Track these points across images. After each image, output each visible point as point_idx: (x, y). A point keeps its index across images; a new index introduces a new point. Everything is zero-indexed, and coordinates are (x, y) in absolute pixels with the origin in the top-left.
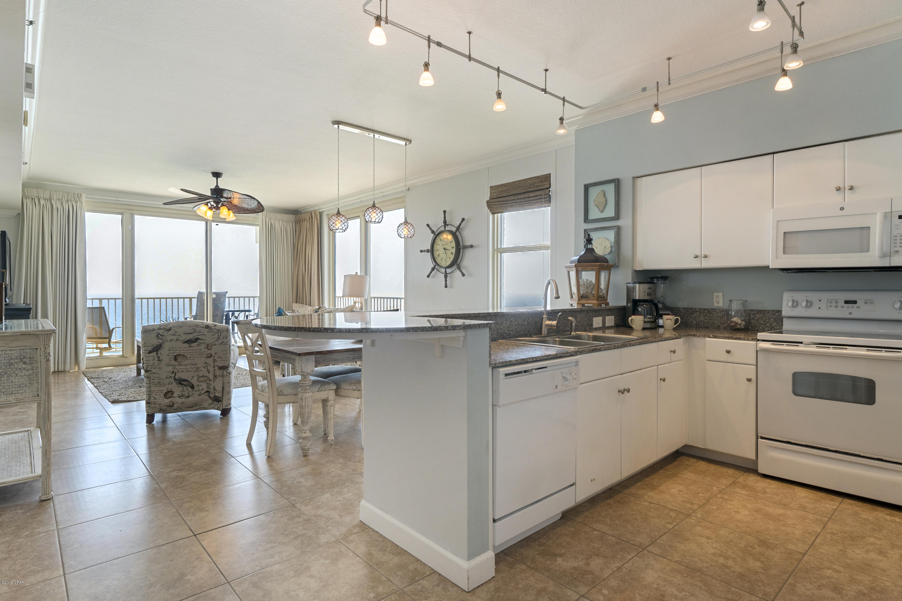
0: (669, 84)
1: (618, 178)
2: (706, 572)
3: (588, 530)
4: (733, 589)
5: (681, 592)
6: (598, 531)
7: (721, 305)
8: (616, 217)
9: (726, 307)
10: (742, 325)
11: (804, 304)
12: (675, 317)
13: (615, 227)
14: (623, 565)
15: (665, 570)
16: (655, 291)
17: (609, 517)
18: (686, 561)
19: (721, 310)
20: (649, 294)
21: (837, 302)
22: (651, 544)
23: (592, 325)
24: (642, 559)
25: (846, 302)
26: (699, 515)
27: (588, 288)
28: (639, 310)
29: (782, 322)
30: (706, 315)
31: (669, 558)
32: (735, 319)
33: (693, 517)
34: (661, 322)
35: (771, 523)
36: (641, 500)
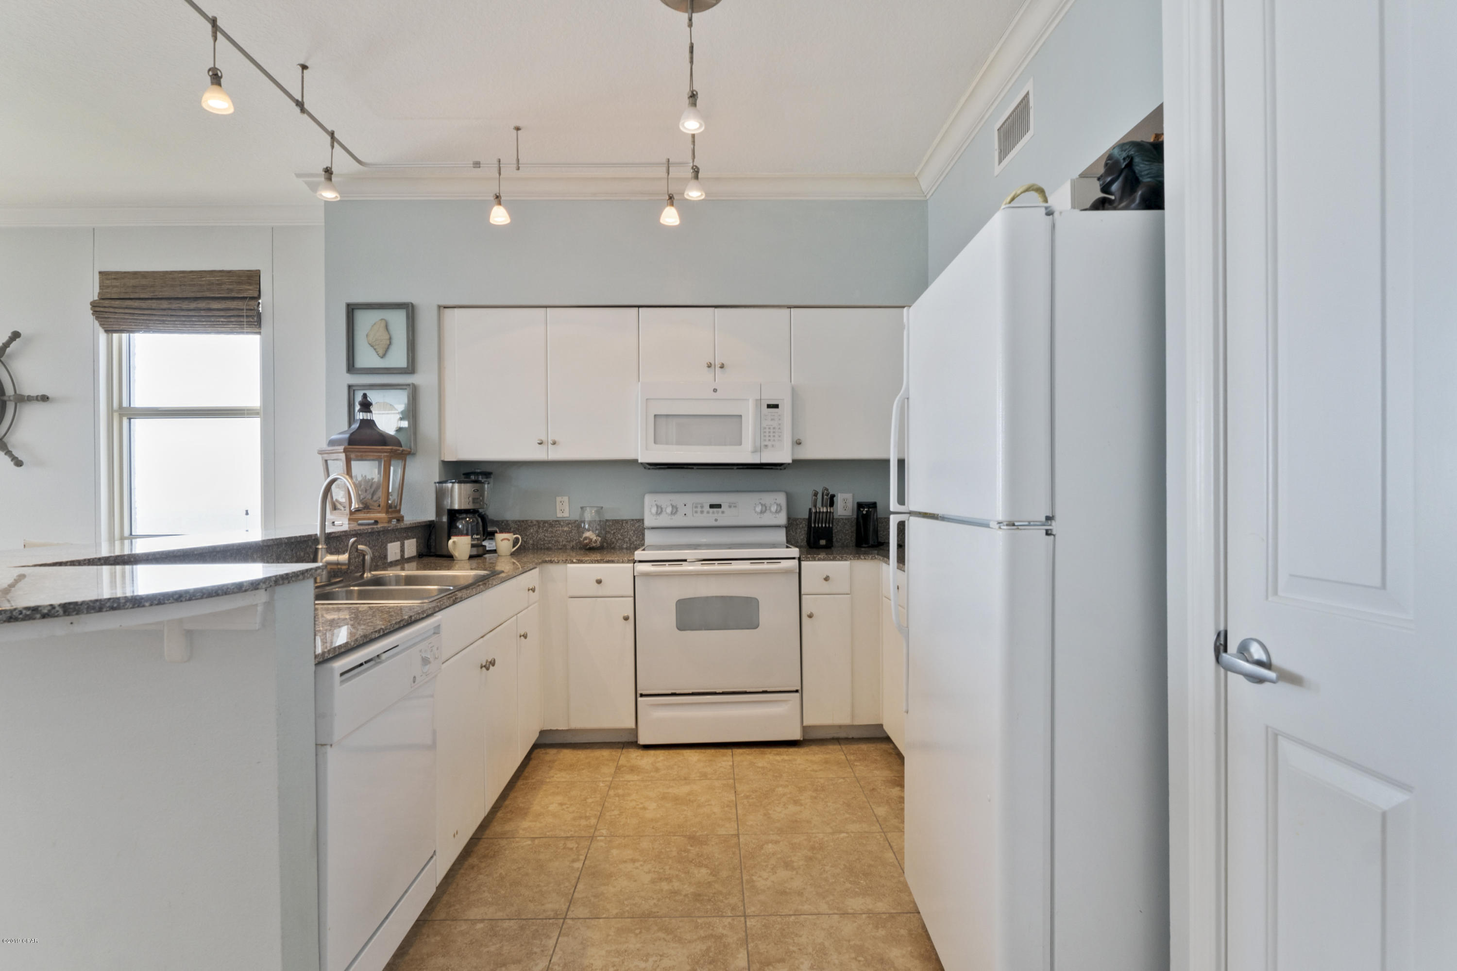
0: (518, 169)
1: (413, 302)
2: (658, 912)
3: (464, 927)
4: (700, 921)
5: (647, 961)
6: (482, 920)
7: (566, 514)
8: (410, 369)
9: (575, 516)
10: (598, 542)
11: (669, 510)
12: (514, 535)
13: (409, 385)
14: (550, 961)
15: (610, 938)
16: (482, 495)
17: (485, 889)
18: (627, 908)
19: (567, 522)
20: (475, 500)
21: (702, 507)
22: (569, 906)
23: (386, 557)
24: (570, 936)
25: (712, 506)
26: (604, 832)
27: (366, 491)
28: (457, 527)
29: (643, 535)
30: (547, 530)
31: (604, 916)
32: (587, 534)
33: (598, 838)
34: (488, 544)
35: (685, 808)
36: (517, 839)
